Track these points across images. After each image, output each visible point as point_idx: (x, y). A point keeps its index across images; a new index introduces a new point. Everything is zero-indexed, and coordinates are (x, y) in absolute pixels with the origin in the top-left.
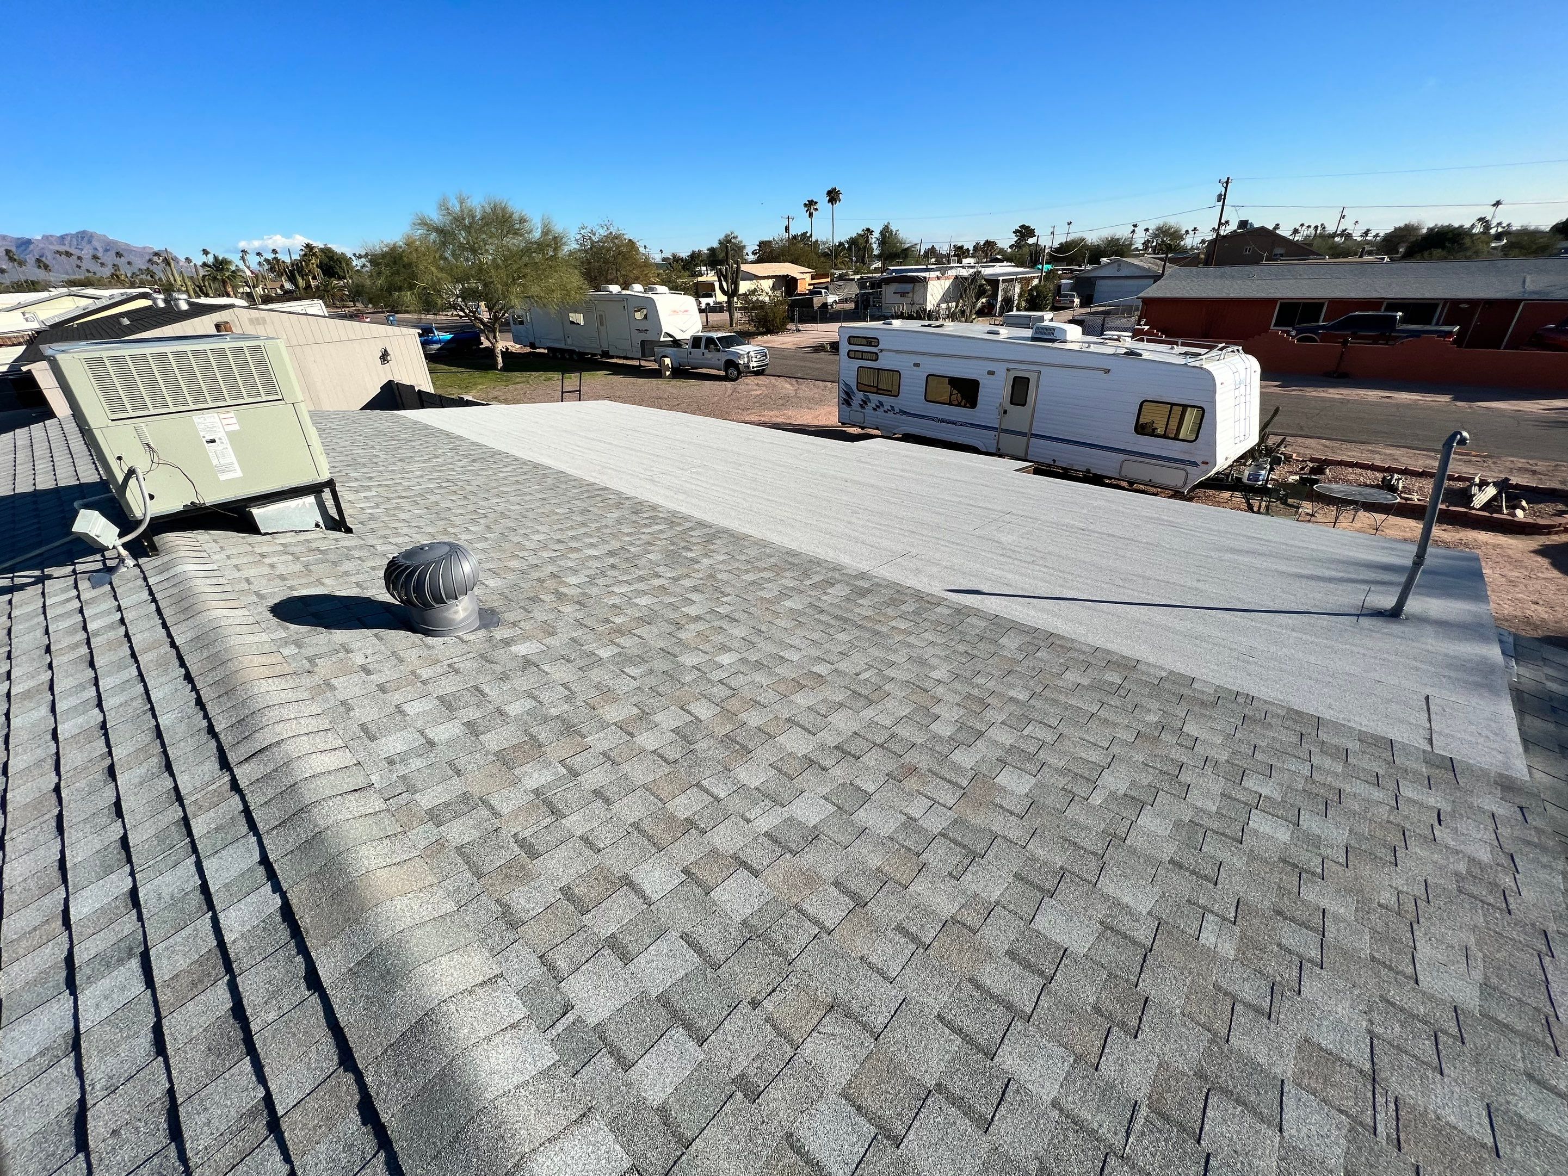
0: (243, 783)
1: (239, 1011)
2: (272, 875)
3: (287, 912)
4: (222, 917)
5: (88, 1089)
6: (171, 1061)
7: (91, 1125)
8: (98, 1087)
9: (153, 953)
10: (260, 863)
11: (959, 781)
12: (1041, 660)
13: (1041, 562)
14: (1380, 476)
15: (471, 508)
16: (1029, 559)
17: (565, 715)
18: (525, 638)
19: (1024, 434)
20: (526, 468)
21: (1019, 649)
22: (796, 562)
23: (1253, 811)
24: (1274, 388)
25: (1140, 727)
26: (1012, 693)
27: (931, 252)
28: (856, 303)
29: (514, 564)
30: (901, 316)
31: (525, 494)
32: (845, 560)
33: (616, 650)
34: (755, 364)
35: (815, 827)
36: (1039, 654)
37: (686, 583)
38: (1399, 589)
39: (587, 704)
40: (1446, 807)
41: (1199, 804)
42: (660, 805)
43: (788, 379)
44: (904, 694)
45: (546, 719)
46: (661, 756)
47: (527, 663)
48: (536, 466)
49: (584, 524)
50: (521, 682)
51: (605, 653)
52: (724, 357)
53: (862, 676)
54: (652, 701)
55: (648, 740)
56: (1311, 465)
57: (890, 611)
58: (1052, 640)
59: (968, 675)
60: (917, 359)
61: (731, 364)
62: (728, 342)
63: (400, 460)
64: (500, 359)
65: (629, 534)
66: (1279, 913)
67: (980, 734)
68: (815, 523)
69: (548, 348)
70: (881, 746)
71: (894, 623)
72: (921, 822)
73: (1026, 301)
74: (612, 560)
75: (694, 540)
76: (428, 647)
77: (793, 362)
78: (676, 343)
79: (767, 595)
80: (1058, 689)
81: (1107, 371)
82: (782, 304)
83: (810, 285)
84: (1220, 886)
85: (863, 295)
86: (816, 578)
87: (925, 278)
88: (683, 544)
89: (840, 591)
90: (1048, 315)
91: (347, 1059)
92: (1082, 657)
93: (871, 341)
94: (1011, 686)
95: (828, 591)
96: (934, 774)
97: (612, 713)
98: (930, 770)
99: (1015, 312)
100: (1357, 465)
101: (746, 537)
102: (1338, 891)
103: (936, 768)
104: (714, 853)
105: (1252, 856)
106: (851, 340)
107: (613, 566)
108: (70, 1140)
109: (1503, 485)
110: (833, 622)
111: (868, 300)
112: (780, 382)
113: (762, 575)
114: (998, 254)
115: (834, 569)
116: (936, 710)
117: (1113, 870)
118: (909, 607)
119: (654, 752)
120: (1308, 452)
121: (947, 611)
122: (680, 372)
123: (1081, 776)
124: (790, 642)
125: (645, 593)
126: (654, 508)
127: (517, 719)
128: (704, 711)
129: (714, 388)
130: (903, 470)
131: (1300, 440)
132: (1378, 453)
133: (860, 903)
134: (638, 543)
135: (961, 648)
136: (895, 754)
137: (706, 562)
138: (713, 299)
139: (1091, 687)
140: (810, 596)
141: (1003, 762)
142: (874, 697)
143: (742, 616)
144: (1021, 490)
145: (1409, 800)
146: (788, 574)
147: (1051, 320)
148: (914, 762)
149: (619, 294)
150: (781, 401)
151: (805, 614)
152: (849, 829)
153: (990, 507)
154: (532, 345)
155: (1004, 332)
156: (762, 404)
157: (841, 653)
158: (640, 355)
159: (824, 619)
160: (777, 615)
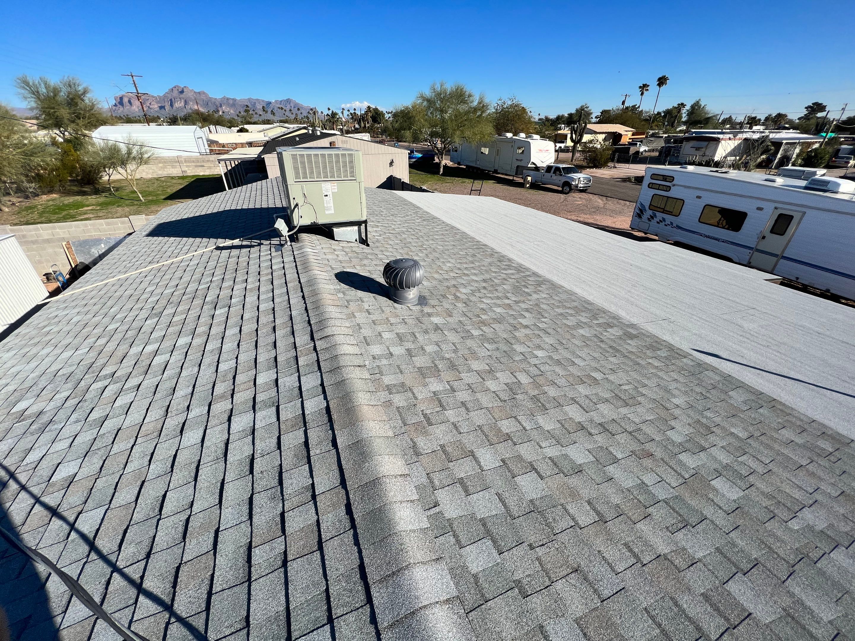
0: (318, 349)
1: (306, 443)
2: (324, 392)
3: (328, 409)
4: (305, 402)
5: (256, 451)
6: (282, 453)
7: (255, 465)
8: (258, 452)
9: (280, 407)
10: (321, 385)
11: (683, 473)
12: (761, 415)
13: (775, 348)
15: (420, 244)
16: (764, 343)
17: (452, 359)
18: (438, 315)
19: (776, 255)
20: (447, 228)
21: (745, 402)
22: (590, 308)
26: (733, 430)
27: (728, 120)
29: (436, 276)
31: (446, 241)
32: (622, 313)
33: (481, 333)
34: (582, 186)
35: (580, 465)
36: (761, 410)
37: (523, 306)
39: (463, 356)
42: (494, 421)
43: (601, 197)
44: (651, 406)
45: (443, 358)
46: (497, 395)
47: (437, 328)
48: (453, 227)
49: (473, 263)
50: (434, 337)
51: (476, 333)
52: (563, 179)
53: (623, 387)
54: (496, 365)
55: (491, 385)
58: (775, 404)
59: (700, 408)
60: (699, 193)
61: (567, 184)
62: (568, 170)
63: (392, 215)
64: (442, 170)
65: (495, 272)
67: (704, 449)
68: (605, 287)
69: (466, 166)
70: (630, 433)
71: (650, 361)
72: (651, 488)
73: (803, 160)
74: (484, 284)
75: (530, 283)
76: (395, 308)
77: (606, 187)
78: (537, 169)
79: (569, 323)
80: (775, 440)
82: (608, 150)
83: (630, 139)
85: (667, 147)
86: (601, 321)
87: (719, 139)
88: (523, 284)
89: (615, 332)
90: (822, 171)
91: (343, 483)
92: (798, 423)
93: (668, 178)
94: (733, 425)
95: (608, 330)
96: (665, 462)
97: (476, 365)
98: (662, 459)
99: (790, 167)
103: (667, 459)
104: (519, 458)
106: (654, 176)
107: (484, 288)
108: (248, 468)
110: (609, 350)
111: (669, 151)
112: (595, 198)
113: (567, 311)
114: (787, 123)
115: (614, 318)
116: (673, 423)
118: (663, 353)
119: (494, 392)
122: (535, 186)
123: (784, 505)
124: (579, 354)
125: (499, 306)
126: (510, 260)
127: (430, 354)
128: (524, 379)
129: (553, 196)
133: (602, 520)
134: (499, 278)
135: (698, 389)
136: (639, 441)
137: (535, 296)
138: (564, 144)
139: (803, 446)
140: (596, 330)
141: (721, 473)
142: (631, 402)
143: (552, 332)
146: (583, 314)
148: (652, 450)
149: (511, 138)
150: (593, 210)
151: (591, 340)
152: (602, 474)
153: (738, 300)
154: (459, 164)
155: (780, 181)
156: (580, 210)
157: (611, 369)
158: (514, 174)
159: (603, 346)
160: (574, 336)
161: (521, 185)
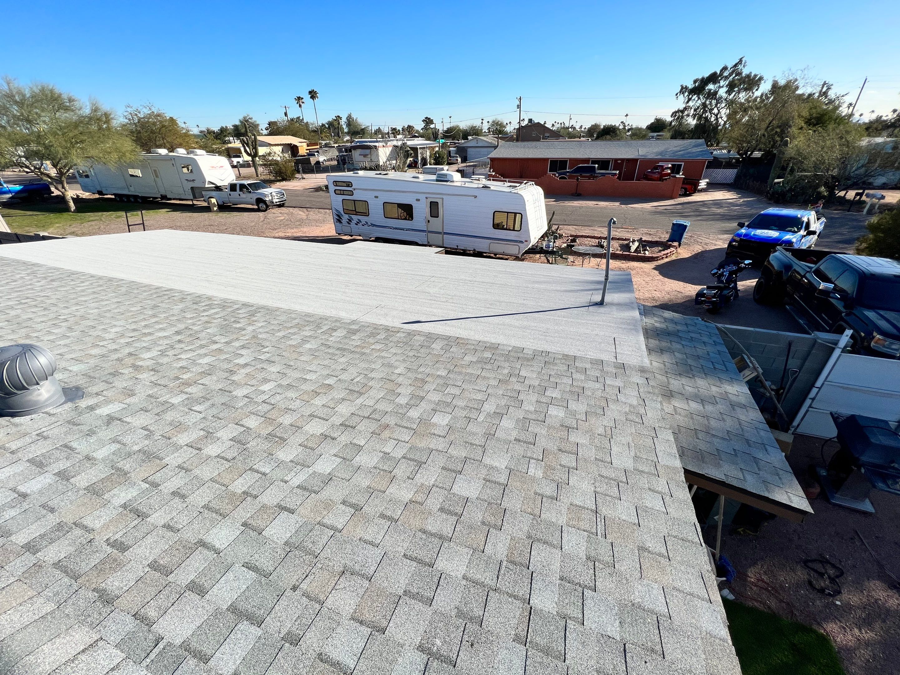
11: (412, 426)
12: (453, 352)
13: (451, 301)
14: (597, 241)
15: (52, 316)
16: (444, 300)
17: (146, 448)
18: (108, 401)
19: (440, 233)
20: (101, 282)
21: (442, 349)
22: (312, 320)
23: (550, 406)
24: (552, 202)
25: (501, 377)
26: (439, 373)
27: (378, 131)
28: (338, 161)
29: (94, 351)
30: (365, 169)
31: (102, 300)
32: (343, 315)
33: (185, 396)
34: (277, 200)
35: (329, 474)
36: (451, 350)
37: (237, 344)
38: (602, 292)
39: (163, 436)
40: (621, 385)
41: (527, 409)
42: (224, 488)
43: (301, 209)
44: (380, 385)
45: (129, 455)
46: (223, 458)
47: (110, 419)
48: (110, 280)
49: (154, 316)
50: (105, 434)
51: (175, 400)
52: (255, 197)
53: (355, 380)
54: (214, 424)
55: (212, 450)
56: (571, 238)
57: (371, 340)
58: (458, 341)
59: (415, 368)
60: (376, 194)
61: (259, 201)
62: (256, 186)
64: (72, 204)
65: (191, 318)
66: (560, 450)
67: (423, 398)
68: (322, 295)
69: (114, 194)
70: (368, 417)
71: (373, 347)
72: (391, 454)
73: (434, 160)
74: (179, 337)
75: (241, 316)
76: (16, 425)
77: (303, 198)
78: (218, 188)
79: (293, 343)
80: (462, 366)
81: (476, 197)
82: (290, 162)
83: (307, 150)
84: (536, 445)
85: (341, 156)
86: (325, 328)
87: (376, 146)
88: (233, 320)
89: (340, 333)
90: (446, 167)
92: (473, 347)
93: (349, 184)
94: (438, 369)
95: (333, 334)
96: (399, 426)
97: (183, 439)
98: (396, 424)
99: (428, 166)
100: (588, 237)
101: (278, 309)
102: (583, 433)
103: (399, 422)
104: (264, 507)
105: (549, 428)
106: (336, 183)
107: (180, 341)
109: (640, 241)
110: (337, 352)
111: (344, 159)
112: (296, 211)
113: (290, 331)
114: (415, 133)
115: (336, 321)
116: (399, 390)
117: (489, 451)
118: (382, 336)
119: (218, 456)
120: (569, 232)
121: (402, 335)
122: (223, 208)
123: (474, 408)
124: (310, 369)
125: (206, 355)
126: (209, 299)
127: (103, 460)
128: (252, 422)
129: (251, 216)
130: (374, 258)
131: (566, 227)
132: (596, 230)
133: (358, 509)
134: (200, 323)
135: (411, 354)
136: (376, 420)
137: (250, 328)
138: (241, 159)
139: (478, 362)
140: (322, 339)
141: (435, 410)
142: (363, 390)
143: (276, 359)
144: (439, 263)
145: (609, 385)
146: (307, 328)
147: (448, 170)
148: (387, 422)
149: (167, 155)
150: (298, 223)
151: (319, 350)
152: (351, 469)
153: (423, 274)
154: (100, 193)
155: (422, 177)
156: (286, 225)
157: (342, 369)
158: (192, 197)
159: (331, 352)
160: (301, 354)
161: (207, 209)
